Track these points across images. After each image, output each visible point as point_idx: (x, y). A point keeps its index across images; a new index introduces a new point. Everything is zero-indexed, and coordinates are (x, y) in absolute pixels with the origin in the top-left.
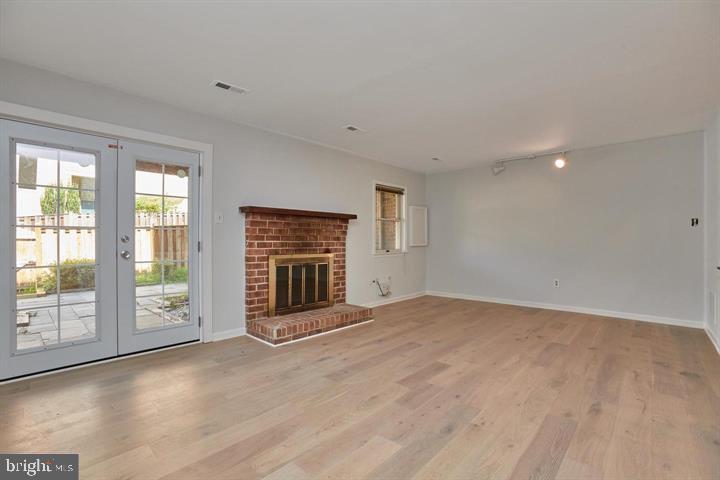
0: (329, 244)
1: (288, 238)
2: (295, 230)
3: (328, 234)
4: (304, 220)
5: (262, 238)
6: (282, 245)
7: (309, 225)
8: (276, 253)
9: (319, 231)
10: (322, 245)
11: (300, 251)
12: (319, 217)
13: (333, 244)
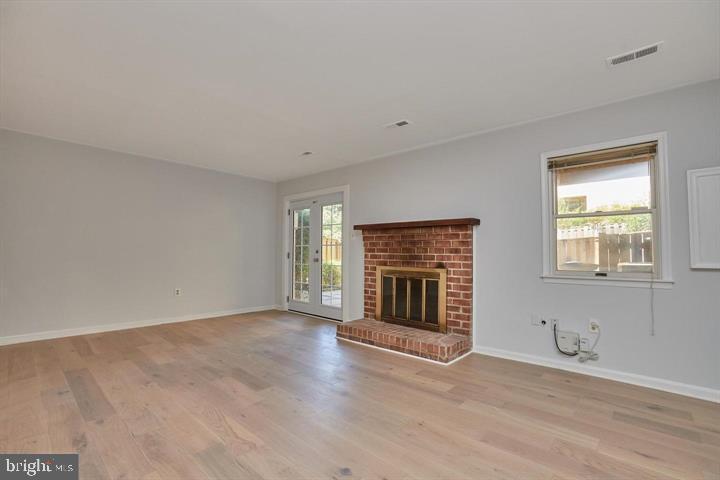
0: (443, 258)
1: (395, 250)
2: (400, 243)
3: (439, 245)
4: (406, 232)
5: (373, 251)
6: (390, 257)
7: (413, 236)
8: (385, 264)
9: (427, 243)
10: (432, 258)
11: (408, 264)
12: (422, 227)
13: (449, 258)
